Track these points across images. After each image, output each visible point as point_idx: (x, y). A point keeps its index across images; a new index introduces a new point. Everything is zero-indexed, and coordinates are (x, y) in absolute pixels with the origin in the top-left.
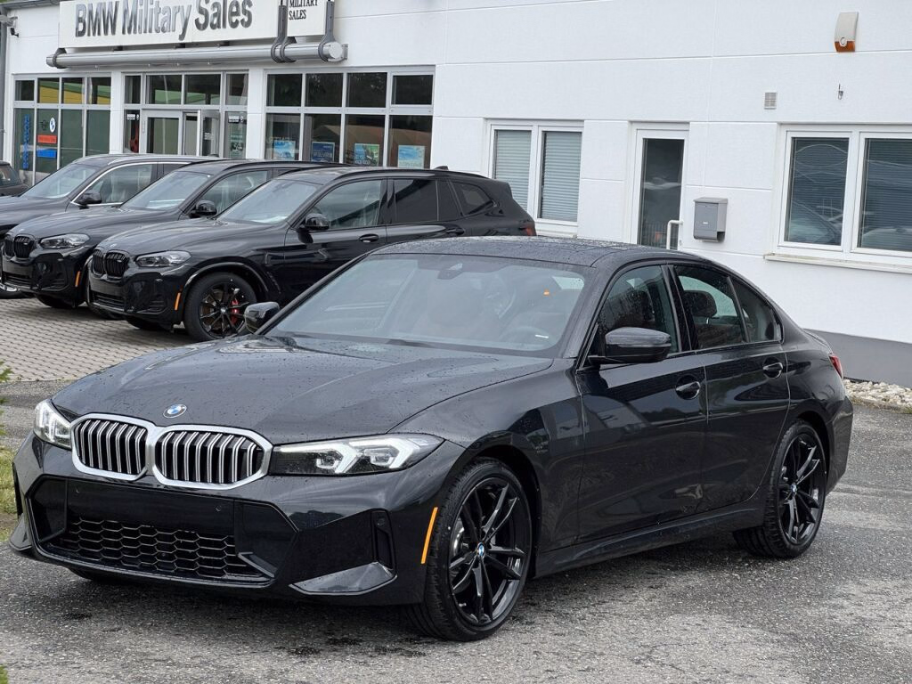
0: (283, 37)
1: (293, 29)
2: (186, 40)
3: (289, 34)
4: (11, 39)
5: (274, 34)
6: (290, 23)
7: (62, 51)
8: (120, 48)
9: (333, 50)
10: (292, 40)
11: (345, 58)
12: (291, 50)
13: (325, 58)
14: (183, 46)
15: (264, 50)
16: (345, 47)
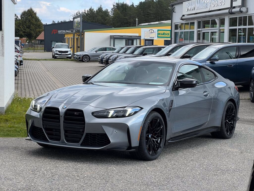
3: (233, 6)
4: (173, 13)
5: (229, 6)
7: (184, 16)
8: (196, 14)
9: (244, 9)
12: (234, 10)
13: (241, 12)
14: (210, 11)
15: (227, 11)
16: (247, 8)
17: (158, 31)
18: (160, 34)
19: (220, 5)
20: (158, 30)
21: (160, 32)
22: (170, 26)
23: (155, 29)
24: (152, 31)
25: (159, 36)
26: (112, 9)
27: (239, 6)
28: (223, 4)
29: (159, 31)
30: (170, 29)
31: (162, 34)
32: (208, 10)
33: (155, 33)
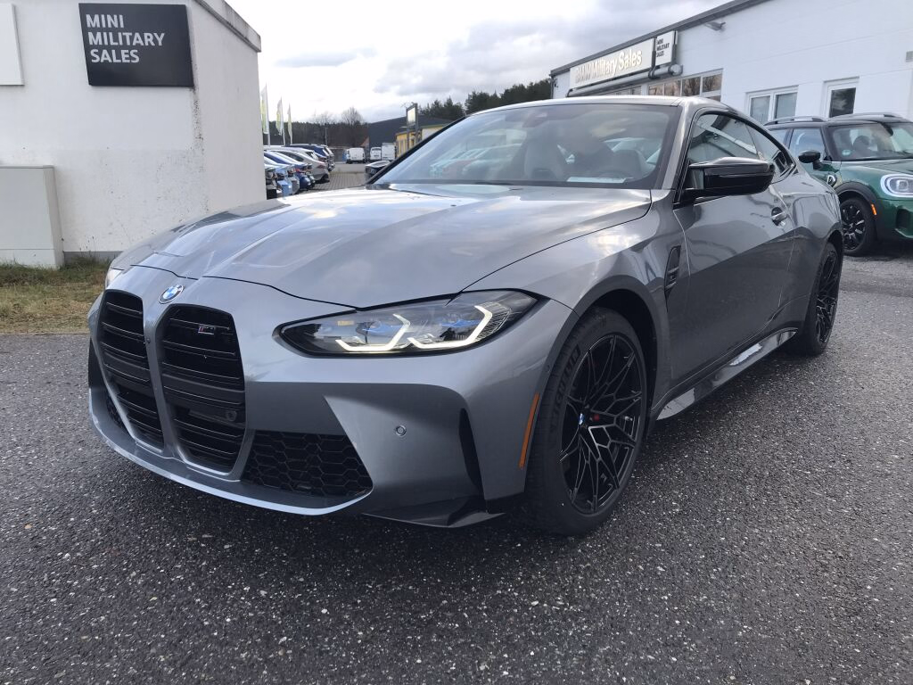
0: (655, 67)
1: (659, 61)
2: (616, 76)
3: (657, 64)
4: (555, 89)
5: (649, 66)
6: (657, 59)
7: (571, 90)
8: (592, 85)
9: (675, 69)
10: (658, 67)
11: (682, 73)
12: (657, 72)
13: (671, 73)
14: (615, 79)
15: (646, 74)
16: (682, 67)
19: (633, 65)
27: (667, 64)
28: (638, 63)
32: (612, 76)
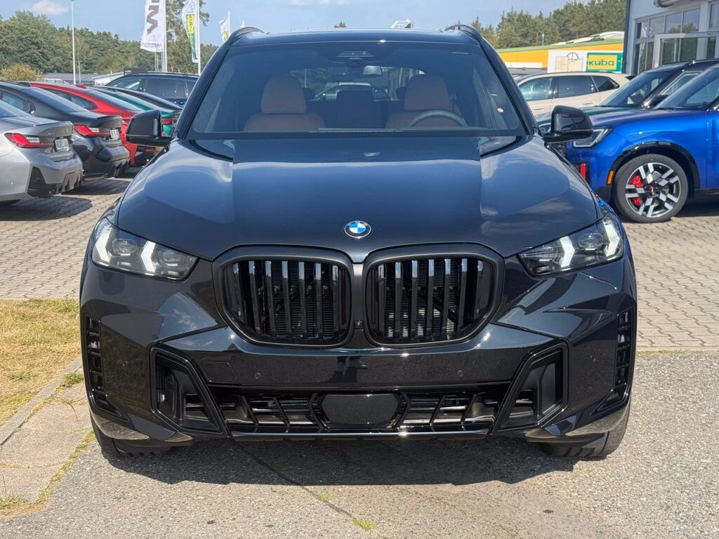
17: (588, 57)
18: (594, 63)
20: (589, 54)
21: (592, 58)
22: (623, 45)
23: (583, 53)
24: (575, 57)
25: (591, 67)
26: (499, 26)
29: (590, 56)
30: (622, 52)
31: (598, 63)
33: (581, 61)
